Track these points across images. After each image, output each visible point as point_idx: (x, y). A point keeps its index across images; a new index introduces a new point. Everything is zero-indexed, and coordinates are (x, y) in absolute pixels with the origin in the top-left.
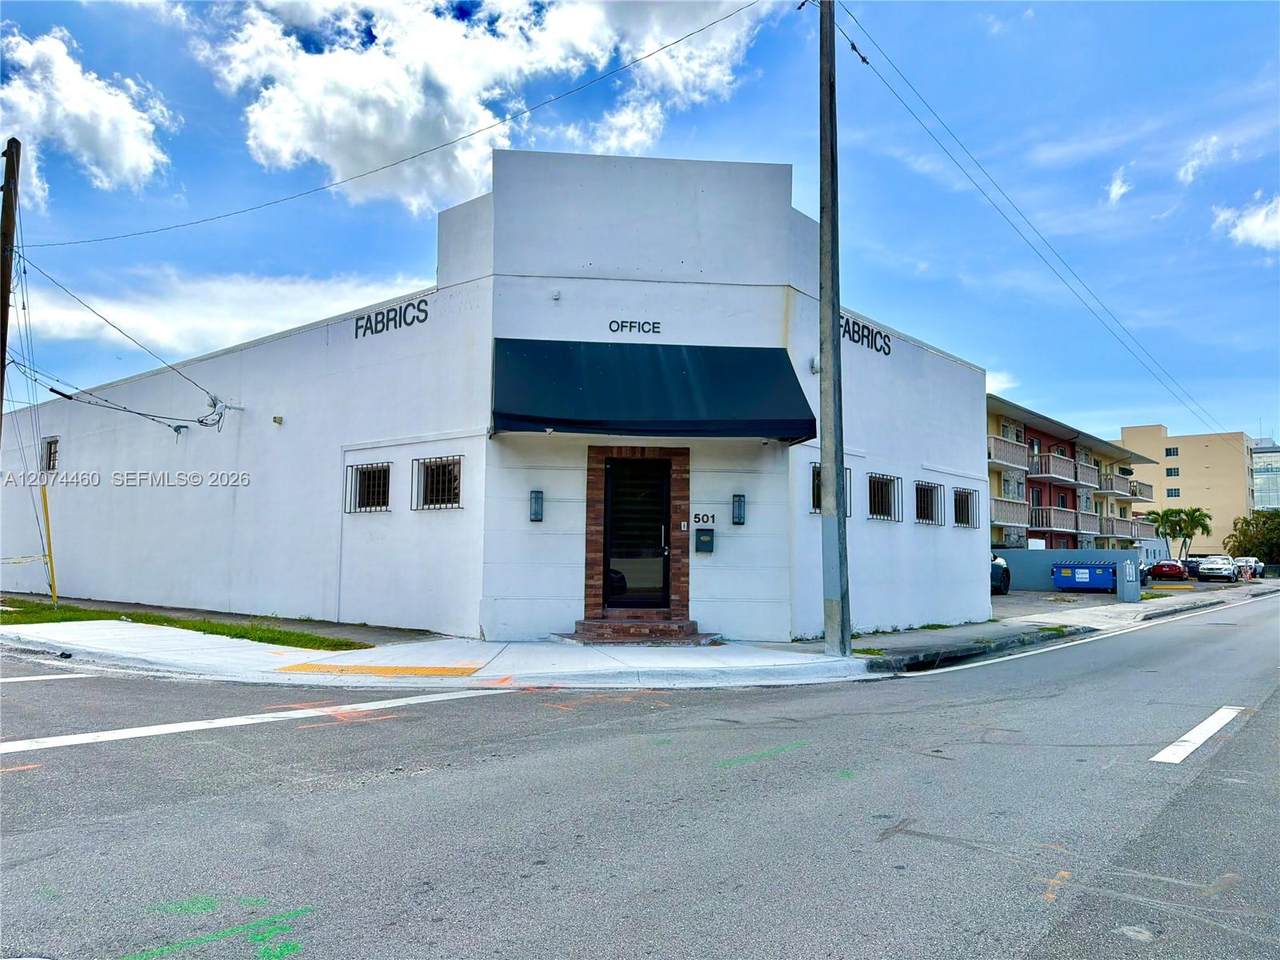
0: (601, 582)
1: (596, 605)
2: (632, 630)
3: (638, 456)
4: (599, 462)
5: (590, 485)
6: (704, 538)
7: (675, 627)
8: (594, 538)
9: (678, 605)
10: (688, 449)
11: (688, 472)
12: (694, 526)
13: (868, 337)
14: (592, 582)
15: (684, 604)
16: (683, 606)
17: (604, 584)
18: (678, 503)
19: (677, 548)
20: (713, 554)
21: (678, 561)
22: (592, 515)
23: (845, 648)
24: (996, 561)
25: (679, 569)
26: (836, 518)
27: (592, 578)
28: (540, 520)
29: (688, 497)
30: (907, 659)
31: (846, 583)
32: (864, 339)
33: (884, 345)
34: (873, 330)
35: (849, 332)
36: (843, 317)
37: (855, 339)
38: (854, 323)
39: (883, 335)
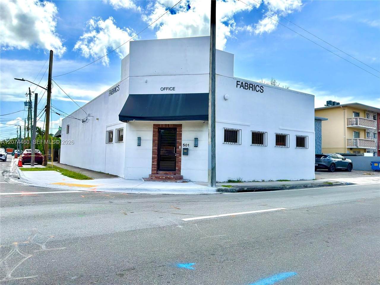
0: (156, 163)
1: (155, 170)
2: (160, 177)
3: (167, 127)
4: (156, 129)
5: (154, 136)
6: (185, 151)
7: (172, 177)
8: (155, 151)
9: (178, 171)
10: (182, 124)
11: (181, 131)
12: (183, 147)
13: (252, 87)
14: (153, 163)
15: (179, 170)
16: (179, 171)
18: (178, 140)
19: (178, 154)
20: (188, 156)
21: (178, 158)
22: (154, 144)
23: (213, 184)
24: (346, 160)
25: (178, 160)
26: (211, 145)
27: (154, 162)
28: (140, 146)
29: (181, 139)
30: (238, 189)
31: (214, 165)
32: (250, 88)
33: (260, 89)
34: (254, 85)
35: (243, 86)
36: (240, 82)
37: (246, 88)
38: (245, 83)
39: (260, 86)
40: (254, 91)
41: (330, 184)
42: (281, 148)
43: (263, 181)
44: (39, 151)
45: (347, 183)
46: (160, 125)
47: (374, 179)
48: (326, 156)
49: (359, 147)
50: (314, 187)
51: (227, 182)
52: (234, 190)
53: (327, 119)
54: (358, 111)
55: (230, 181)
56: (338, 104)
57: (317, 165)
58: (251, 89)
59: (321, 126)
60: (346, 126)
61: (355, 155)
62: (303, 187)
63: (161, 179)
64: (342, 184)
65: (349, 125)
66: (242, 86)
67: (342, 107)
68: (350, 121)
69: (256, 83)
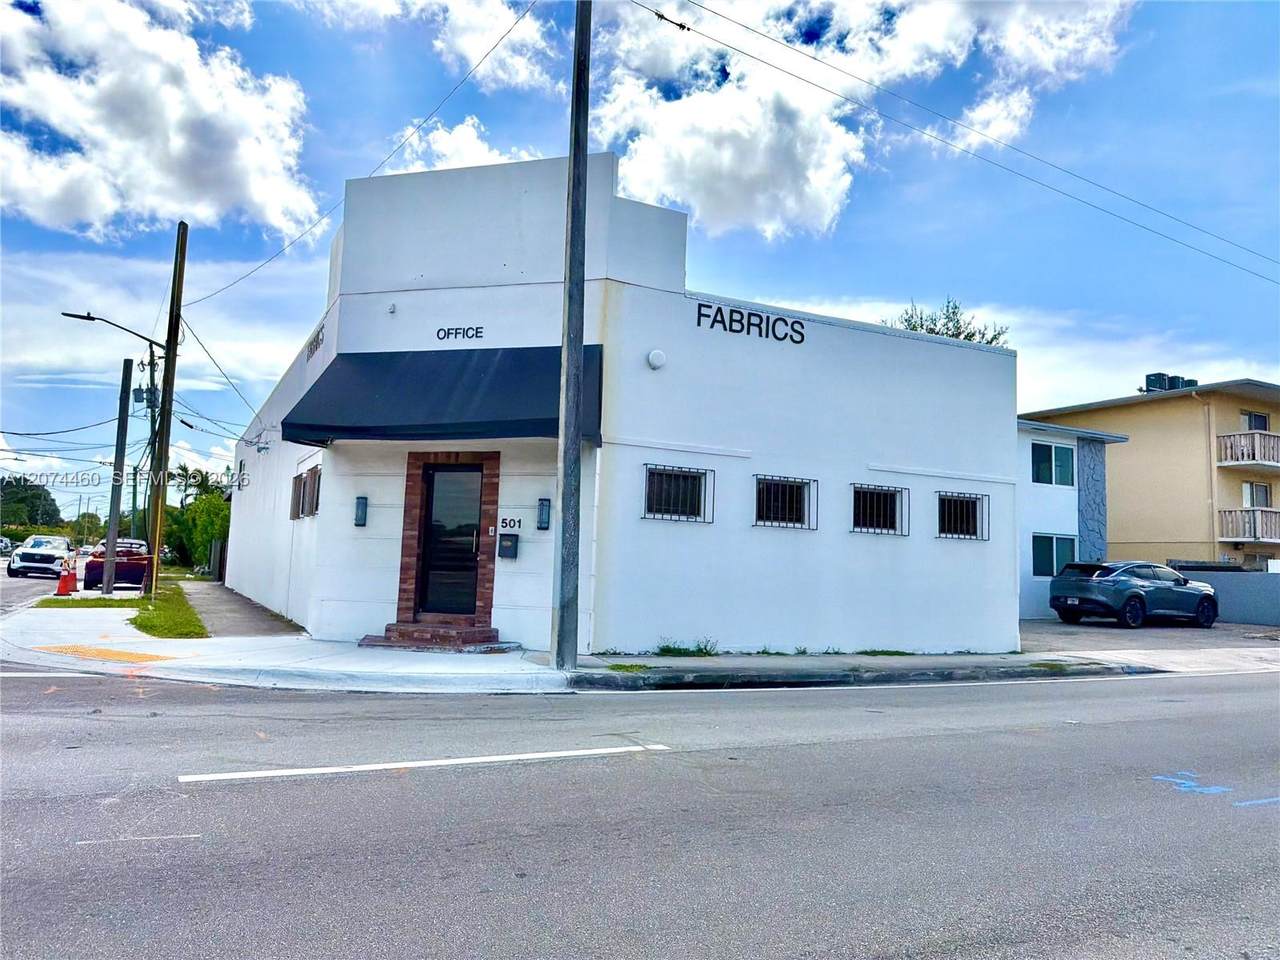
0: (413, 586)
1: (408, 609)
2: (416, 635)
3: (453, 461)
4: (417, 468)
5: (409, 492)
6: (505, 543)
7: (453, 633)
8: (409, 542)
9: (482, 612)
10: (499, 453)
11: (498, 477)
12: (500, 531)
13: (759, 326)
14: (405, 586)
15: (488, 610)
16: (486, 613)
17: (416, 588)
18: (487, 507)
19: (483, 554)
20: (518, 559)
21: (484, 567)
22: (409, 521)
23: (562, 659)
24: (1188, 585)
25: (484, 574)
26: (561, 521)
27: (405, 582)
28: (364, 525)
29: (495, 502)
30: (656, 677)
31: (572, 592)
32: (751, 327)
33: (790, 332)
34: (768, 318)
35: (722, 322)
36: (710, 307)
37: (734, 328)
38: (732, 312)
39: (790, 321)
40: (767, 336)
41: (1056, 671)
42: (874, 537)
43: (803, 653)
44: (141, 545)
45: (1129, 667)
46: (429, 453)
47: (1264, 655)
48: (1108, 571)
49: (1261, 540)
50: (984, 679)
51: (656, 654)
52: (641, 682)
53: (1124, 439)
54: (1261, 411)
55: (666, 652)
56: (1192, 383)
57: (1077, 603)
58: (754, 330)
59: (1103, 463)
60: (1216, 464)
61: (1238, 569)
62: (931, 678)
63: (416, 639)
64: (1108, 671)
65: (1226, 459)
66: (718, 322)
67: (1197, 394)
68: (1229, 445)
69: (775, 310)
